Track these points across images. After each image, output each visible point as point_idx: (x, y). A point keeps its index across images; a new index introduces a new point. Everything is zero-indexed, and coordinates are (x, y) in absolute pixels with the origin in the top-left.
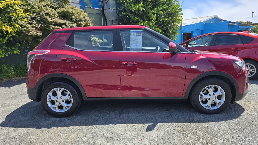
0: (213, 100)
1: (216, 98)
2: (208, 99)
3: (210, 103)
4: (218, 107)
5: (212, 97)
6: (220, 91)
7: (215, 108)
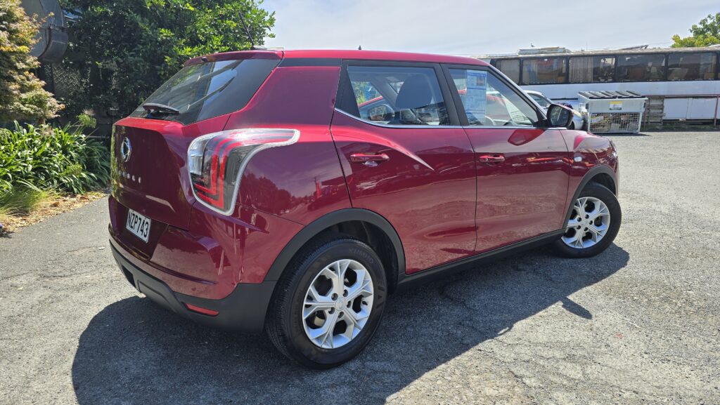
0: (586, 229)
1: (591, 223)
2: (575, 228)
3: (580, 234)
4: (595, 241)
5: (585, 223)
6: (600, 209)
7: (591, 244)
